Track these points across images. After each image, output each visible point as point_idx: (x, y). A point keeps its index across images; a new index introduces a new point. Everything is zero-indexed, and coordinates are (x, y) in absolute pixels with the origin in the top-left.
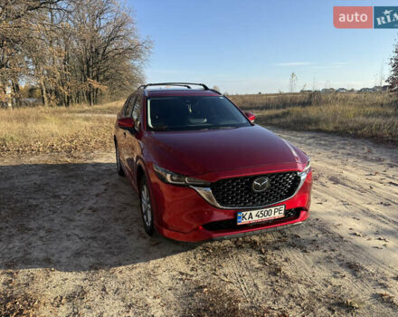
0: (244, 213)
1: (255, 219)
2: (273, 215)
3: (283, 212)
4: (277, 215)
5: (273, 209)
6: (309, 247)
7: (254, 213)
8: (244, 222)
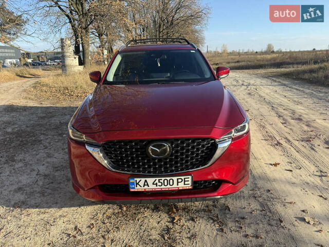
0: (138, 180)
1: (152, 187)
2: (175, 185)
3: (190, 182)
4: (181, 186)
5: (175, 179)
6: (230, 224)
7: (150, 181)
8: (138, 188)
